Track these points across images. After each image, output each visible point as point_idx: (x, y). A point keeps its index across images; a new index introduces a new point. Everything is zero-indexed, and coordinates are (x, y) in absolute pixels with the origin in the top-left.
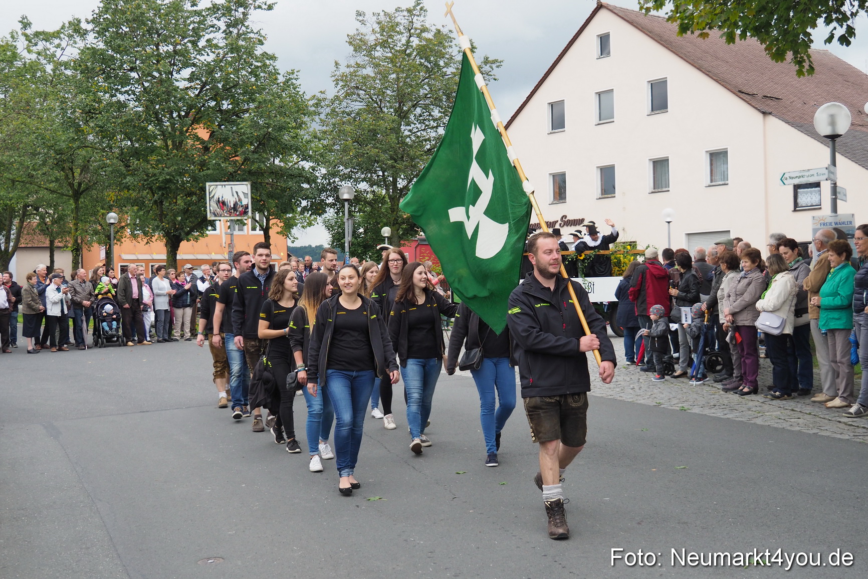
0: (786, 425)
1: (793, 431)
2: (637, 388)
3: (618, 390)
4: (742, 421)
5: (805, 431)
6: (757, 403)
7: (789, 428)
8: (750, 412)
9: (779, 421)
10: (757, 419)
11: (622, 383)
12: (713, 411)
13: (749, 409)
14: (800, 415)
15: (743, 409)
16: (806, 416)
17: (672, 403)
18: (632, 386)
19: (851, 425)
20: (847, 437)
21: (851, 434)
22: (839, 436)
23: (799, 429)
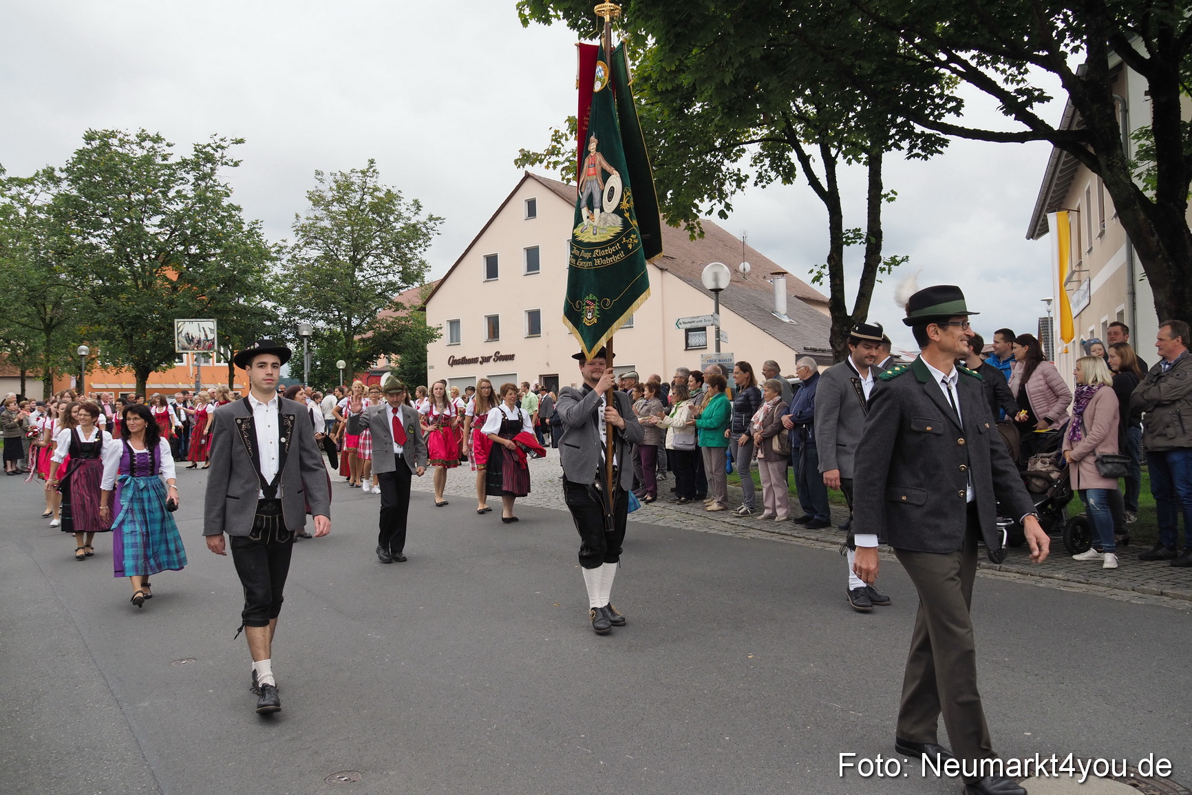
0: (682, 526)
1: (687, 530)
3: (545, 500)
5: (697, 530)
6: (659, 509)
7: (685, 528)
8: (654, 516)
9: (677, 522)
10: (659, 521)
11: (549, 494)
13: (653, 514)
14: (693, 517)
15: (648, 514)
16: (698, 518)
19: (733, 524)
20: (730, 534)
21: (734, 532)
22: (724, 534)
23: (693, 528)
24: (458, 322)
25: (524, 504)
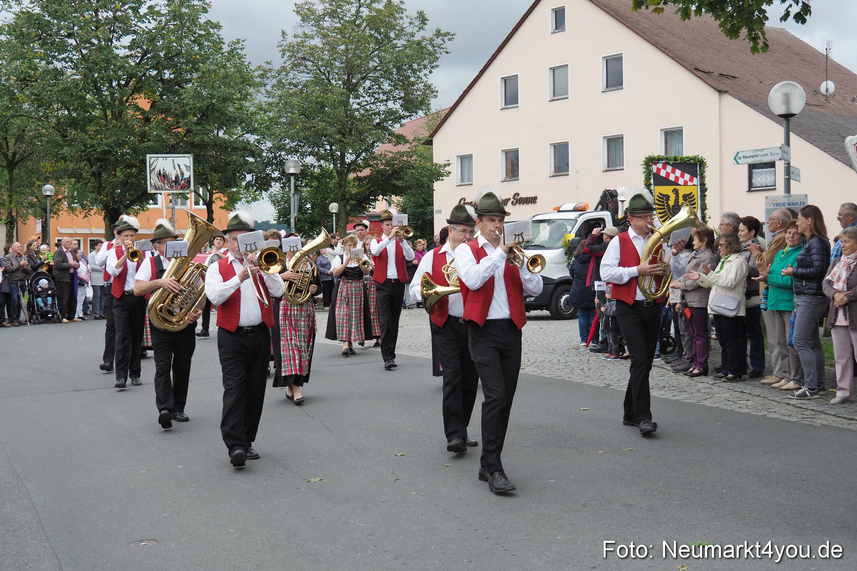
0: (735, 407)
1: (741, 413)
2: (586, 369)
3: (567, 370)
4: (691, 403)
5: (753, 413)
6: (706, 385)
7: (738, 410)
8: (699, 394)
9: (728, 403)
10: (706, 401)
11: (572, 364)
12: (662, 392)
13: (698, 391)
14: (749, 397)
15: (693, 391)
16: (756, 398)
17: (621, 385)
18: (581, 367)
19: (800, 407)
20: (795, 419)
21: (800, 416)
22: (787, 418)
23: (748, 411)
24: (470, 157)
25: (542, 375)
